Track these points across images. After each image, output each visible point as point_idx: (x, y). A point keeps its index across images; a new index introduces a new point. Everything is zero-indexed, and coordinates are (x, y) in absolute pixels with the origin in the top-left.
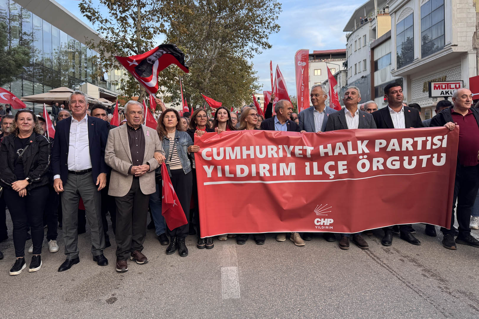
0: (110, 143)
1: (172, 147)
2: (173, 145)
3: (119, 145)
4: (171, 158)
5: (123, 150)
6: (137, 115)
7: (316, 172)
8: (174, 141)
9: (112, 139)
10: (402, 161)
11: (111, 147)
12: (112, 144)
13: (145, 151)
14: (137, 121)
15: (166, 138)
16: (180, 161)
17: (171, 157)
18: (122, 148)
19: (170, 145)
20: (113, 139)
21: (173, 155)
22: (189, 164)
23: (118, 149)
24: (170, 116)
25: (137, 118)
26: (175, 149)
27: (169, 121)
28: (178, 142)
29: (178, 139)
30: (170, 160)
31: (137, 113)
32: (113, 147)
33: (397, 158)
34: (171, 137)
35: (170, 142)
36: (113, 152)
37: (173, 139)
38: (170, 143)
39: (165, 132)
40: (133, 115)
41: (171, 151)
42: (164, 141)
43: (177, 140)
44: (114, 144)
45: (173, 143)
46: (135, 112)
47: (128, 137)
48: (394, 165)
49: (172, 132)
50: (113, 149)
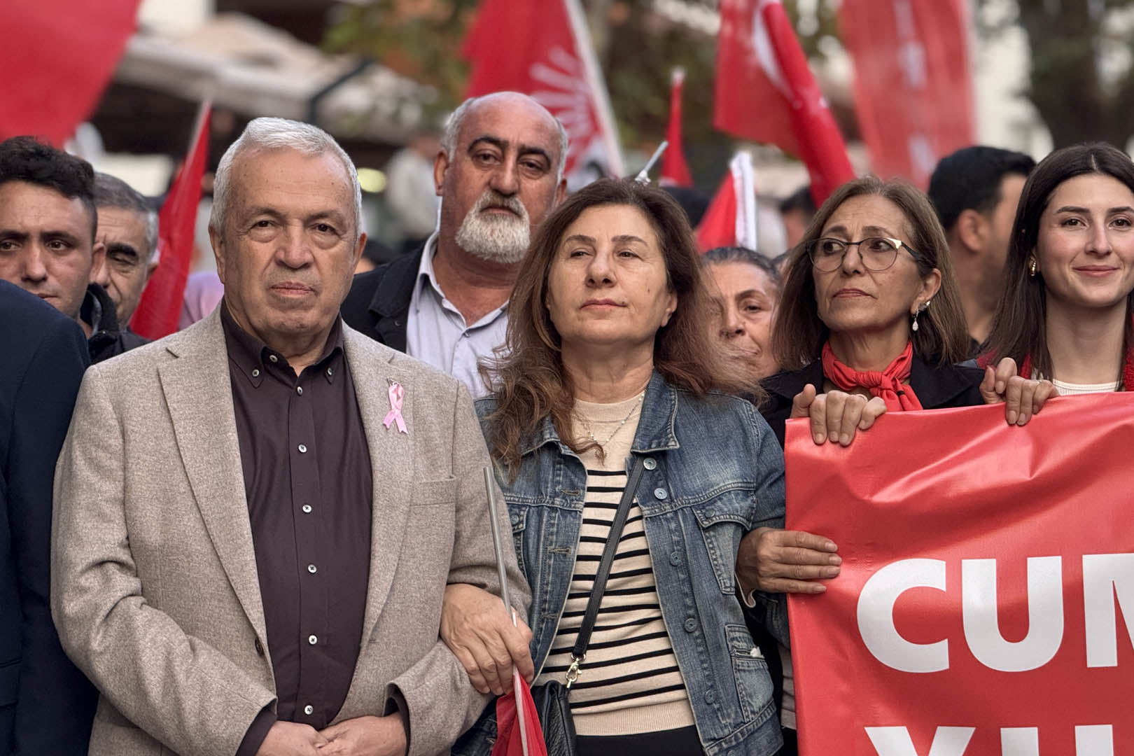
0: (94, 479)
1: (603, 532)
2: (610, 515)
3: (168, 500)
4: (586, 630)
5: (199, 547)
6: (299, 244)
8: (621, 481)
9: (106, 449)
11: (102, 517)
12: (111, 489)
13: (377, 564)
14: (293, 296)
15: (551, 447)
16: (667, 661)
17: (590, 615)
18: (190, 522)
19: (589, 513)
20: (115, 442)
21: (608, 601)
22: (758, 688)
23: (152, 535)
24: (606, 247)
25: (294, 269)
26: (624, 547)
27: (592, 283)
28: (660, 493)
29: (660, 456)
30: (579, 650)
31: (296, 229)
32: (115, 512)
34: (598, 437)
35: (593, 481)
36: (124, 556)
37: (617, 458)
38: (591, 497)
39: (551, 388)
40: (262, 248)
41: (592, 568)
42: (538, 470)
43: (649, 465)
44: (125, 489)
45: (616, 498)
46: (277, 219)
47: (233, 437)
49: (612, 397)
50: (119, 534)
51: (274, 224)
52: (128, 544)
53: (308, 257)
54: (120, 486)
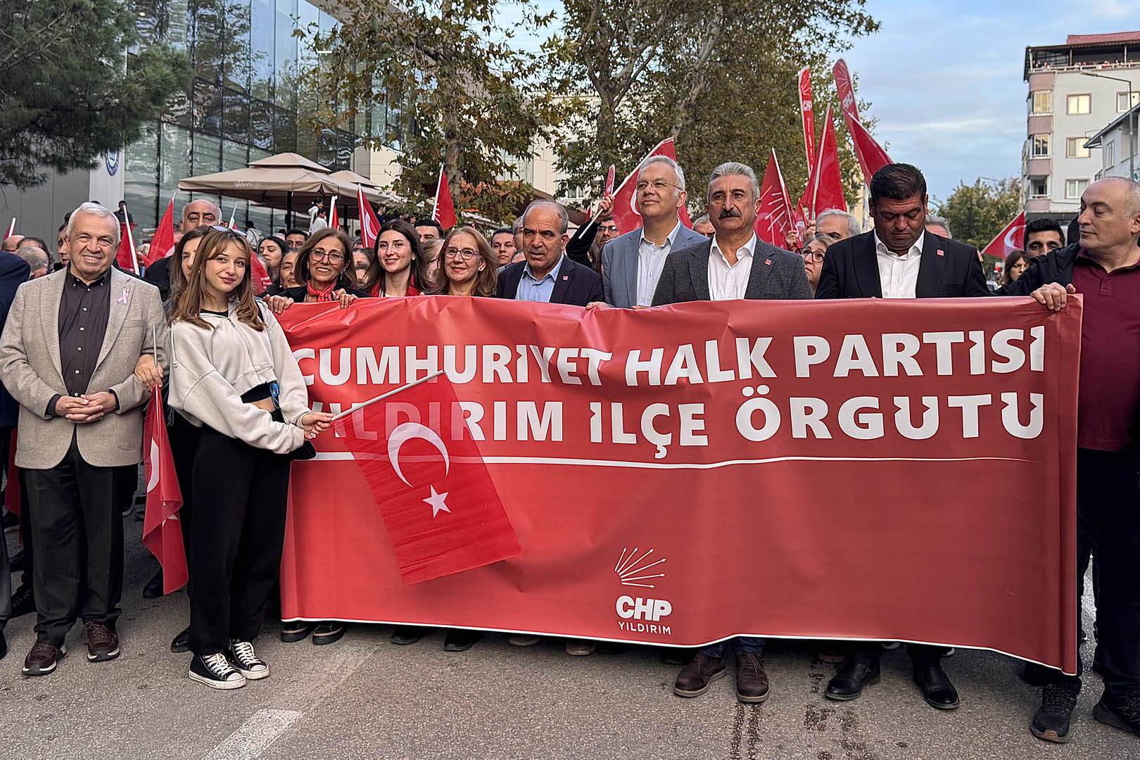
3: (35, 327)
7: (621, 436)
9: (19, 311)
10: (888, 412)
11: (13, 333)
12: (17, 324)
14: (92, 261)
20: (22, 309)
25: (94, 252)
31: (95, 240)
33: (873, 402)
36: (19, 346)
40: (82, 244)
44: (23, 325)
46: (88, 236)
48: (865, 426)
50: (18, 339)
51: (87, 238)
52: (22, 343)
53: (99, 249)
54: (21, 323)
